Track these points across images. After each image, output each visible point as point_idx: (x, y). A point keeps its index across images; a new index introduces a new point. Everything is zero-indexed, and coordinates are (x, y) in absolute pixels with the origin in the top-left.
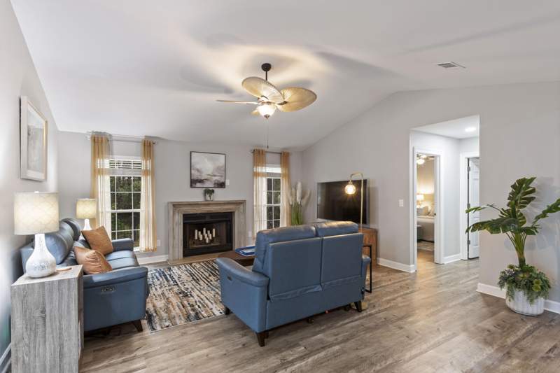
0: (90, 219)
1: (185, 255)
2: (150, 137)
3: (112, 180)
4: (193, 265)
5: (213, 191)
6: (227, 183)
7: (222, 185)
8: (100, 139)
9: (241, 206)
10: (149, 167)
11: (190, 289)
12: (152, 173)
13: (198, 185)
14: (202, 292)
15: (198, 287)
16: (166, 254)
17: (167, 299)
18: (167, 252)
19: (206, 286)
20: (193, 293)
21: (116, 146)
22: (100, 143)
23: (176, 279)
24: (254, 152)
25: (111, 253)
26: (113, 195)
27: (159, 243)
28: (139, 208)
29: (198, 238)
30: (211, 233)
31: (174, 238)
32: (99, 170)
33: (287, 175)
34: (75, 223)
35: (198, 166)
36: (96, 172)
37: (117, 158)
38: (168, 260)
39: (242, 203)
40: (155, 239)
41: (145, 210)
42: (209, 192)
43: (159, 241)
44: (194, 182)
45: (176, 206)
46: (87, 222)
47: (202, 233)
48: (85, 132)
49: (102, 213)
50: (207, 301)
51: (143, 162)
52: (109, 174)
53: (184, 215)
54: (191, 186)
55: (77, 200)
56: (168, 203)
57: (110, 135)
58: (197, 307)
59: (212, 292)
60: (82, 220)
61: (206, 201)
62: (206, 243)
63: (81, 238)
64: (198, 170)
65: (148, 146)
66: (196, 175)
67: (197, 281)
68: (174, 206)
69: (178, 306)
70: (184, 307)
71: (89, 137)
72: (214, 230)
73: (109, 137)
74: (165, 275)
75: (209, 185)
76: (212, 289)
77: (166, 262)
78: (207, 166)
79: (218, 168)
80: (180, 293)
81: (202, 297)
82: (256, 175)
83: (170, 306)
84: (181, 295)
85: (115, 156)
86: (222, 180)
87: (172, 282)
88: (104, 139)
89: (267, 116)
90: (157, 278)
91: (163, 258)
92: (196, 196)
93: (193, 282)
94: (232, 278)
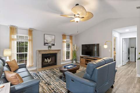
0: (9, 57)
1: (42, 67)
2: (31, 28)
3: (17, 42)
4: (46, 70)
5: (51, 47)
6: (55, 44)
7: (54, 45)
8: (13, 28)
9: (59, 51)
10: (31, 39)
11: (49, 81)
12: (31, 40)
13: (47, 45)
14: (54, 82)
15: (51, 80)
16: (36, 67)
17: (42, 87)
18: (36, 66)
19: (54, 79)
20: (51, 83)
21: (19, 31)
22: (13, 29)
23: (42, 77)
24: (63, 35)
25: (18, 69)
26: (17, 48)
27: (34, 64)
28: (27, 52)
29: (46, 61)
30: (50, 59)
31: (39, 62)
32: (12, 39)
33: (72, 42)
34: (3, 59)
35: (46, 39)
36: (11, 39)
37: (19, 35)
38: (37, 69)
39: (60, 50)
40: (32, 62)
41: (29, 53)
42: (50, 47)
43: (33, 63)
44: (45, 44)
45: (40, 51)
46: (8, 58)
47: (47, 60)
48: (7, 25)
49: (13, 54)
50: (58, 87)
51: (29, 37)
52: (16, 40)
53: (42, 54)
54: (44, 45)
55: (4, 50)
56: (37, 50)
57: (17, 27)
58: (55, 90)
59: (58, 82)
60: (6, 57)
61: (49, 49)
62: (48, 63)
63: (6, 64)
64: (47, 40)
65: (31, 31)
66: (46, 42)
67: (50, 77)
68: (39, 51)
69: (48, 90)
70: (50, 90)
71: (9, 27)
72: (51, 59)
73: (16, 28)
74: (37, 76)
75: (50, 45)
76: (57, 81)
77: (36, 70)
78: (49, 39)
79: (53, 40)
80: (46, 83)
81: (55, 85)
82: (63, 42)
83: (44, 90)
84: (47, 84)
85: (18, 34)
86: (54, 43)
87: (41, 78)
88: (14, 28)
89: (77, 22)
90: (35, 77)
91: (35, 69)
92: (46, 48)
93: (49, 78)
94: (74, 80)
